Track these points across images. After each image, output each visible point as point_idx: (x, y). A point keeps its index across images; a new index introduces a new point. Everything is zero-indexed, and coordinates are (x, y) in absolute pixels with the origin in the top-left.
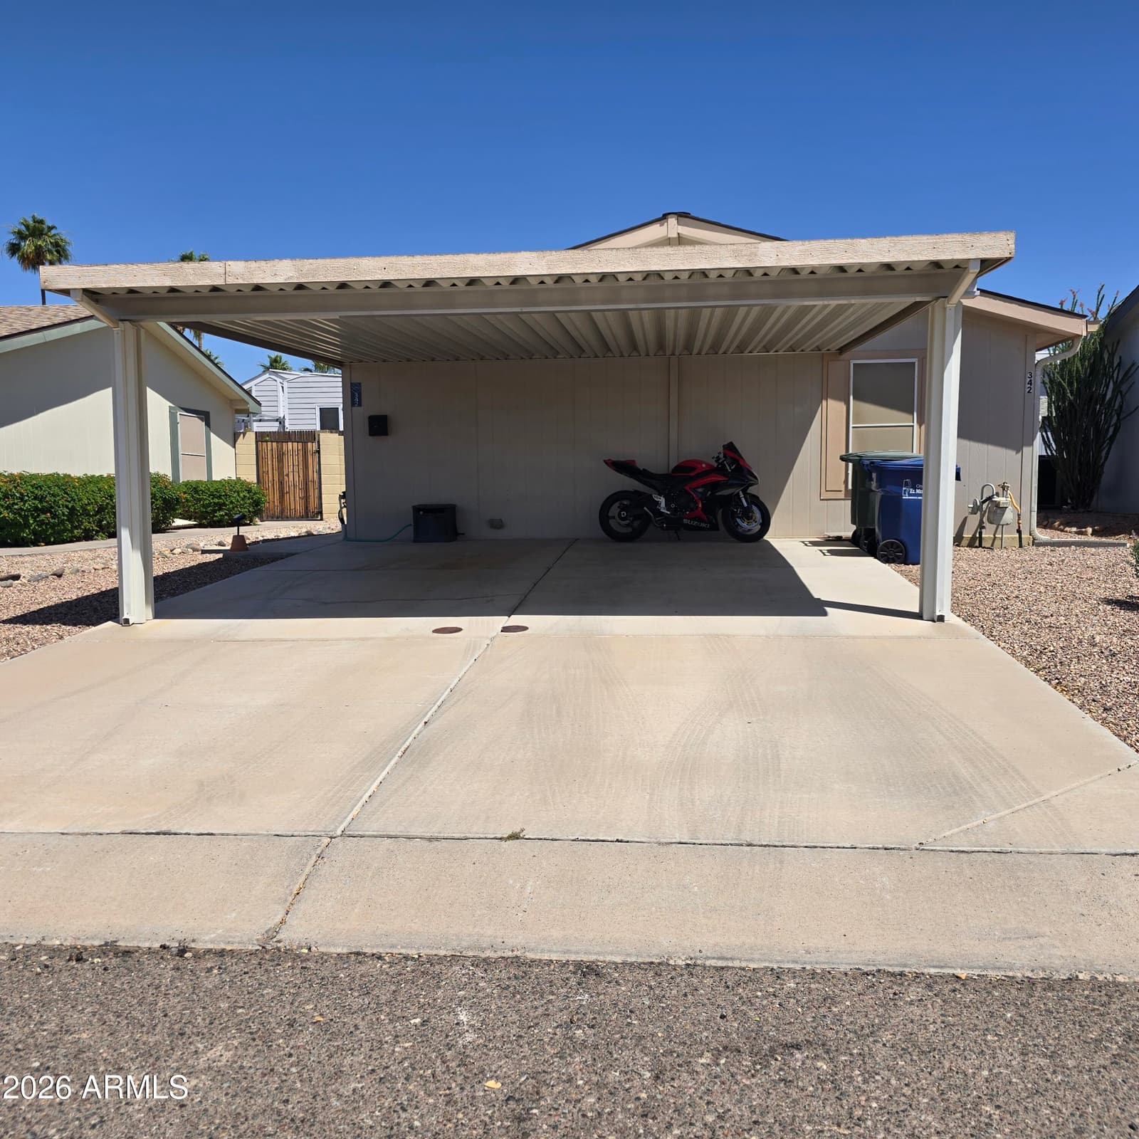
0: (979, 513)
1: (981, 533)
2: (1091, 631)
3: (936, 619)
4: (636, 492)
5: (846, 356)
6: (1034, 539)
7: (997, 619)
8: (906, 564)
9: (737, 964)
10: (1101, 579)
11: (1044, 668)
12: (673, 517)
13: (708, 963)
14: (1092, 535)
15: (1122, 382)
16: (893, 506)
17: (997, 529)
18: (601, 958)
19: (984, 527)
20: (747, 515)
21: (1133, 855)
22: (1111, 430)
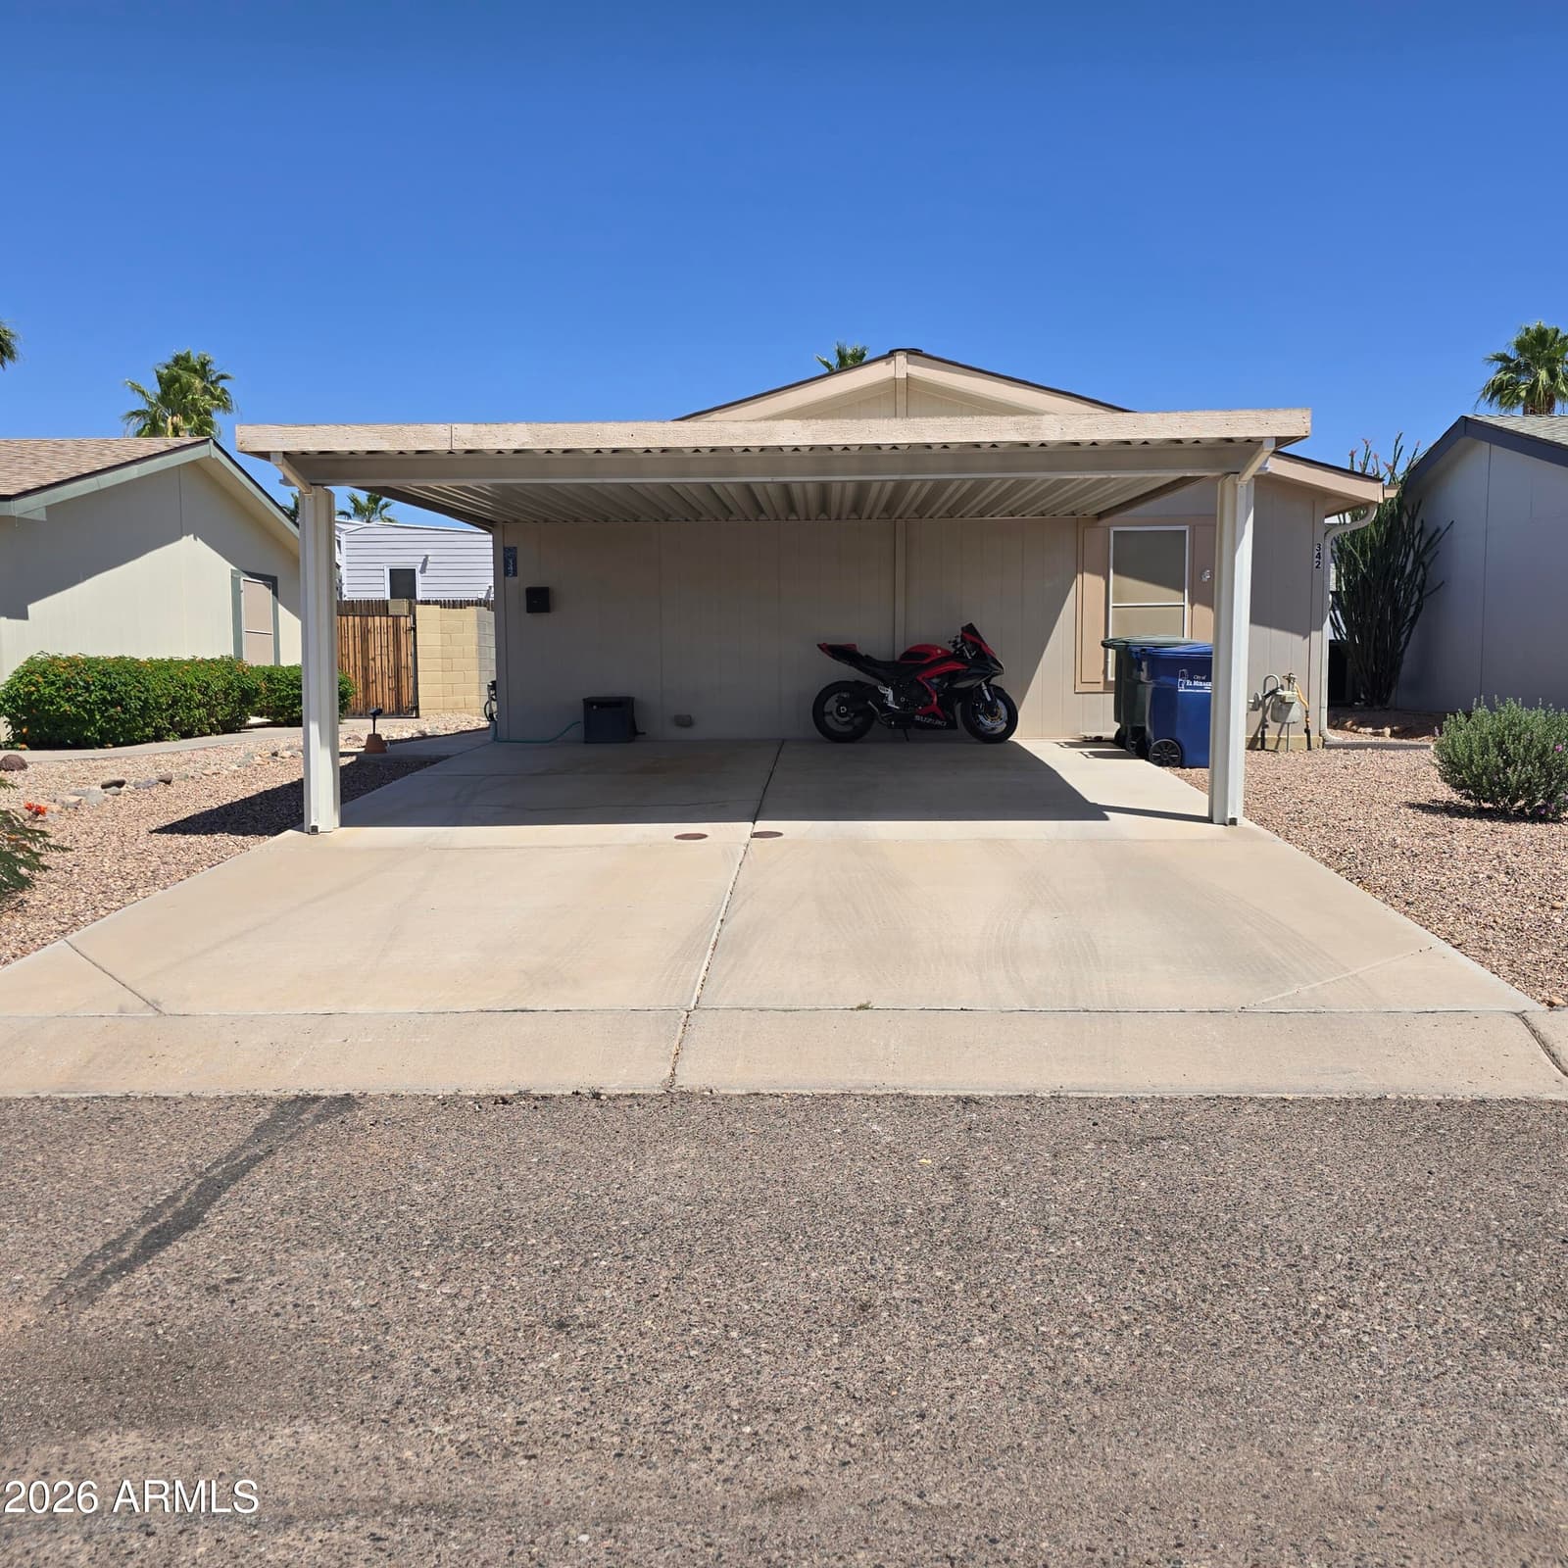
0: (1261, 709)
1: (1263, 733)
2: (1392, 834)
3: (1227, 822)
4: (857, 682)
5: (1105, 522)
6: (1324, 740)
7: (1291, 823)
8: (1183, 767)
9: (1095, 1095)
10: (1402, 783)
11: (1345, 869)
12: (902, 712)
13: (1070, 1095)
14: (1391, 736)
15: (1425, 552)
16: (1166, 699)
17: (1281, 729)
18: (976, 1094)
19: (1267, 726)
20: (991, 711)
21: (1432, 1012)
22: (1412, 609)
